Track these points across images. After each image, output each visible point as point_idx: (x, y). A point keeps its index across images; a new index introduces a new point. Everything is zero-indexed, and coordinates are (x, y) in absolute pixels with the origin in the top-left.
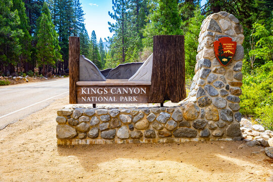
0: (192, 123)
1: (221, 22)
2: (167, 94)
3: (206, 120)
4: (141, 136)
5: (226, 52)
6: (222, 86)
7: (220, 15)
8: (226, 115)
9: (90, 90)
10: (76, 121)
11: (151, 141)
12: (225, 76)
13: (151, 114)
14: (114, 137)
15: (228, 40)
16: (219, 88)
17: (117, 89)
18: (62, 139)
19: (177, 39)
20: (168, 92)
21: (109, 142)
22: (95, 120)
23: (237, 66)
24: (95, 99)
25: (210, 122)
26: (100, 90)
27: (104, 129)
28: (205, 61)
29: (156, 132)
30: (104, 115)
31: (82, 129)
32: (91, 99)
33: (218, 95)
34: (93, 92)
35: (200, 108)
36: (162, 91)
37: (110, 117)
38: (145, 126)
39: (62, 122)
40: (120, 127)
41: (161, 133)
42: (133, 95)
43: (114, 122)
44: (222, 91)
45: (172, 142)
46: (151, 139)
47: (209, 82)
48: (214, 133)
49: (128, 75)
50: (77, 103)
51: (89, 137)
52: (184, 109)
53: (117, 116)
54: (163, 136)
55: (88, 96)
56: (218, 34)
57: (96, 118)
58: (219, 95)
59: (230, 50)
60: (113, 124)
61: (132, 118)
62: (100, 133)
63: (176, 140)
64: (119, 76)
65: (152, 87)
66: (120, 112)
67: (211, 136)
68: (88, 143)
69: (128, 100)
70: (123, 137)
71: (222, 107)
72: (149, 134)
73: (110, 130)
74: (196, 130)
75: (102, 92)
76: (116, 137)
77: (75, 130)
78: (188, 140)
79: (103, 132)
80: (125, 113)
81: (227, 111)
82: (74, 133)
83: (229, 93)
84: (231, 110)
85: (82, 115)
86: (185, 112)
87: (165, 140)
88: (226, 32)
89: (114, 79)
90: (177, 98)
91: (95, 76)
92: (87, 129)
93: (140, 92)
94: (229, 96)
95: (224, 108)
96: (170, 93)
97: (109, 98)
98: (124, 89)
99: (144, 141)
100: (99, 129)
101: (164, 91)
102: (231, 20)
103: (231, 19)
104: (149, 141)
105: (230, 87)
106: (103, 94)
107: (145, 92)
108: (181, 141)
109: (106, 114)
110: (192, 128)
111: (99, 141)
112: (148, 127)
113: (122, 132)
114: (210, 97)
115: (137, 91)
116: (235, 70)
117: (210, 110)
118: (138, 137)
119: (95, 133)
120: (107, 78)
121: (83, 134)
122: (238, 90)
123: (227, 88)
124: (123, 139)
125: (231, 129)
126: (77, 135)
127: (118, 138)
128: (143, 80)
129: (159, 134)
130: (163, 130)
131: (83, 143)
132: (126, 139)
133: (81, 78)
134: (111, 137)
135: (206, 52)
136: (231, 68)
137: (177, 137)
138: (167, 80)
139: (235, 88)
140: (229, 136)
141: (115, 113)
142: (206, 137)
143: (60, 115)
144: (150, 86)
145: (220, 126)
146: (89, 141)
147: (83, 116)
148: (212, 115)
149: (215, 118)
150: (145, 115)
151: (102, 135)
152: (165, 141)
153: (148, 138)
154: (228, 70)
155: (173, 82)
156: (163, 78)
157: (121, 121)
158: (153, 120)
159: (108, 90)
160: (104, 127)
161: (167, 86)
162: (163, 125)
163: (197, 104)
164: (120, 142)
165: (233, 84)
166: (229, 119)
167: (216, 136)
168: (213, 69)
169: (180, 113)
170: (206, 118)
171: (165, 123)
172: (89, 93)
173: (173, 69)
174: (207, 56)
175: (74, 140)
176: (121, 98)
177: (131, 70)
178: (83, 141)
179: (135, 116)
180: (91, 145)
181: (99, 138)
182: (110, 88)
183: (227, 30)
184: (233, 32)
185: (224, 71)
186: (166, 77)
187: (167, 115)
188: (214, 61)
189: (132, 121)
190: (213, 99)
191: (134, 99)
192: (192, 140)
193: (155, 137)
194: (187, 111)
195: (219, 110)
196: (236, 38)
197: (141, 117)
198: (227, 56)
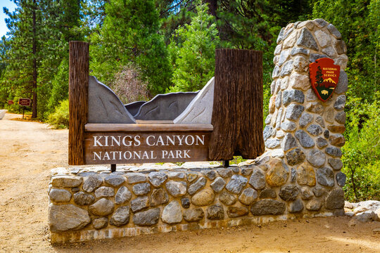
0: (278, 192)
1: (317, 34)
2: (238, 145)
3: (298, 186)
4: (201, 217)
5: (327, 80)
6: (320, 132)
7: (317, 23)
8: (325, 177)
9: (110, 140)
10: (91, 196)
11: (217, 225)
12: (323, 117)
13: (218, 178)
14: (157, 221)
15: (329, 62)
16: (315, 135)
17: (157, 138)
18: (60, 233)
19: (254, 57)
20: (240, 142)
21: (147, 231)
22: (124, 193)
23: (339, 102)
24: (117, 155)
25: (304, 189)
26: (128, 139)
27: (139, 208)
28: (296, 94)
29: (226, 209)
30: (140, 183)
31: (100, 211)
32: (111, 156)
33: (313, 146)
34: (114, 143)
35: (290, 167)
36: (232, 140)
37: (152, 187)
38: (209, 199)
39: (62, 199)
40: (166, 203)
41: (234, 210)
42: (184, 147)
43: (157, 195)
44: (320, 140)
45: (249, 223)
46: (217, 222)
47: (302, 126)
48: (309, 205)
49: (173, 113)
50: (85, 163)
51: (112, 225)
52: (266, 170)
53: (162, 184)
54: (236, 215)
55: (105, 151)
56: (313, 52)
57: (126, 189)
58: (316, 147)
59: (332, 78)
60: (156, 199)
61: (188, 187)
62: (131, 216)
63: (255, 220)
64: (158, 115)
65: (216, 134)
66: (167, 176)
67: (304, 211)
68: (111, 236)
69: (175, 156)
70: (173, 221)
71: (320, 164)
72: (216, 213)
73: (150, 210)
74: (284, 202)
75: (131, 142)
76: (160, 222)
77: (87, 213)
78: (272, 219)
79: (137, 214)
80: (176, 178)
81: (327, 171)
82: (87, 219)
83: (329, 143)
84: (332, 169)
85: (101, 186)
86: (268, 173)
87: (238, 222)
88: (324, 50)
89: (148, 119)
90: (254, 151)
91: (116, 114)
92: (109, 211)
93: (195, 142)
94: (328, 147)
95: (321, 167)
96: (244, 143)
97: (142, 154)
98: (168, 137)
99: (206, 225)
100: (131, 210)
101: (234, 140)
102: (331, 33)
103: (331, 31)
104: (214, 225)
105: (331, 134)
106: (132, 146)
107: (203, 143)
108: (261, 222)
109: (145, 182)
110: (279, 200)
111: (131, 230)
112: (213, 201)
113: (170, 212)
114: (302, 150)
115: (190, 140)
116: (336, 108)
117: (304, 170)
118: (197, 218)
119: (124, 217)
120: (136, 118)
121: (102, 219)
122: (341, 138)
123: (326, 135)
124: (171, 224)
125: (332, 198)
126: (90, 223)
127: (165, 222)
128: (198, 123)
129: (231, 211)
130: (235, 206)
131: (100, 237)
132: (176, 223)
133: (90, 118)
134: (153, 222)
135: (297, 79)
136: (332, 105)
137: (257, 214)
138: (239, 122)
139: (337, 135)
140: (328, 209)
141: (161, 180)
142: (298, 213)
143: (58, 187)
144: (211, 131)
145: (317, 194)
146: (111, 232)
147: (103, 187)
148: (306, 177)
149: (311, 182)
150: (208, 181)
151: (136, 219)
152: (238, 224)
153: (212, 219)
154: (327, 108)
155: (248, 125)
156: (233, 120)
157: (169, 193)
158: (221, 189)
159: (142, 140)
160: (139, 204)
161: (239, 132)
162: (236, 196)
163: (285, 161)
164: (166, 230)
165: (334, 129)
166: (329, 182)
167: (311, 211)
168: (308, 106)
169: (262, 175)
170: (298, 182)
171: (240, 194)
172: (107, 145)
173: (247, 104)
174: (299, 86)
175: (83, 232)
176: (164, 153)
177: (177, 105)
178: (102, 232)
179: (192, 182)
180: (117, 238)
181: (130, 224)
182: (144, 135)
183: (326, 47)
184: (332, 51)
185: (321, 110)
186: (237, 116)
187: (243, 179)
188: (308, 93)
189: (187, 192)
190: (307, 153)
191: (185, 154)
192: (278, 219)
193: (223, 218)
194: (272, 172)
195: (315, 169)
196: (337, 59)
197: (202, 184)
198: (328, 86)
